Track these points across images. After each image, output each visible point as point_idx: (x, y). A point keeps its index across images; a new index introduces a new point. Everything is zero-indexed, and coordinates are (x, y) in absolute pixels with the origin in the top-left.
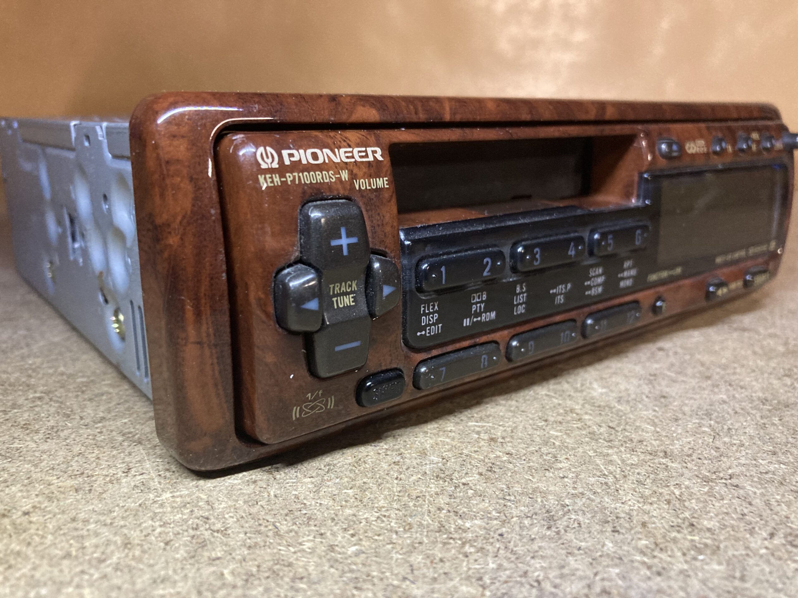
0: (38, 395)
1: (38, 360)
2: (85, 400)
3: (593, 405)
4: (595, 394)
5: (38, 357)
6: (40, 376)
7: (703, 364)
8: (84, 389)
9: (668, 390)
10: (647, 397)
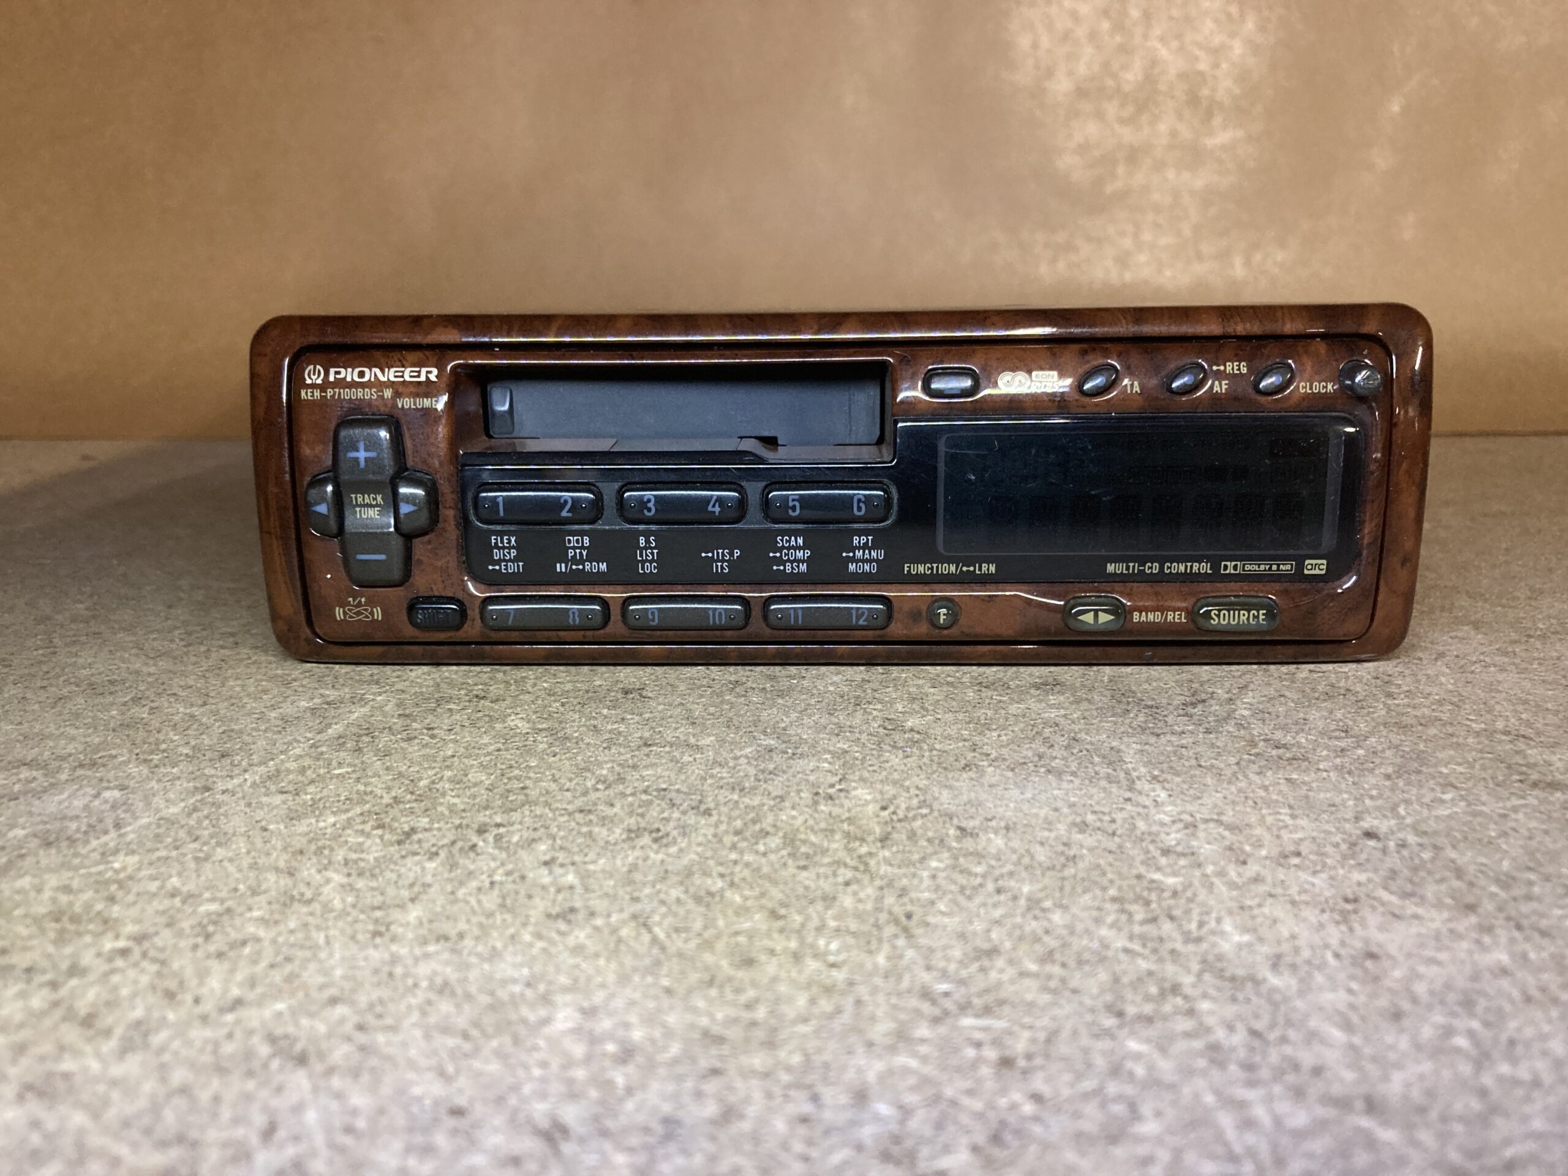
0: (122, 944)
1: (133, 860)
2: (208, 957)
3: (1220, 974)
4: (1225, 947)
5: (133, 852)
6: (131, 898)
7: (1459, 873)
8: (211, 928)
9: (1381, 937)
10: (1337, 956)
